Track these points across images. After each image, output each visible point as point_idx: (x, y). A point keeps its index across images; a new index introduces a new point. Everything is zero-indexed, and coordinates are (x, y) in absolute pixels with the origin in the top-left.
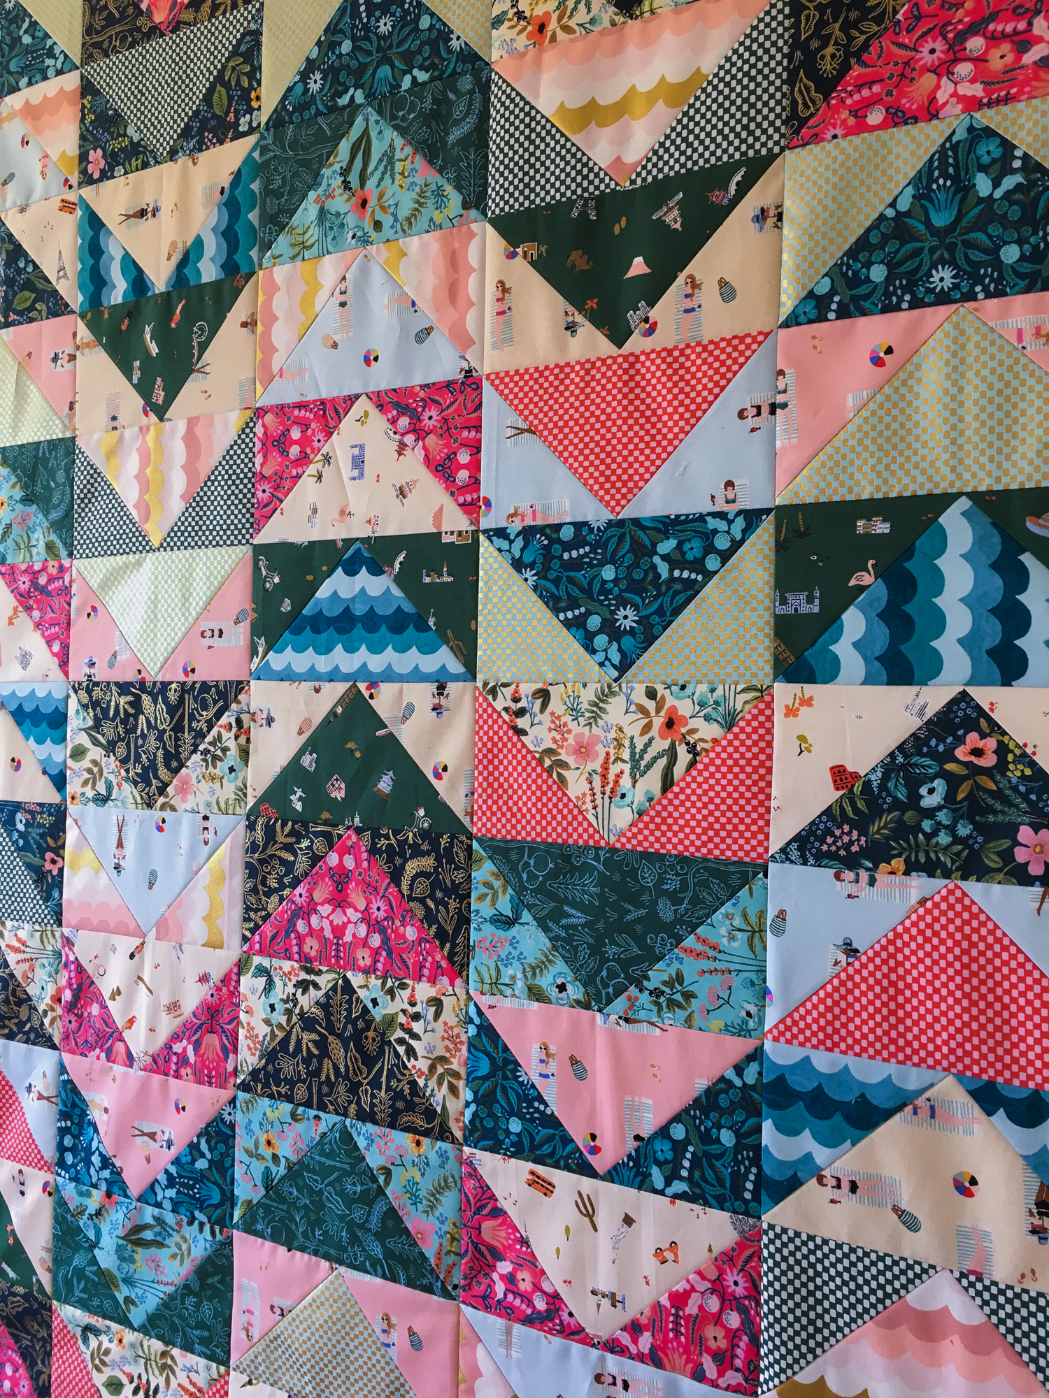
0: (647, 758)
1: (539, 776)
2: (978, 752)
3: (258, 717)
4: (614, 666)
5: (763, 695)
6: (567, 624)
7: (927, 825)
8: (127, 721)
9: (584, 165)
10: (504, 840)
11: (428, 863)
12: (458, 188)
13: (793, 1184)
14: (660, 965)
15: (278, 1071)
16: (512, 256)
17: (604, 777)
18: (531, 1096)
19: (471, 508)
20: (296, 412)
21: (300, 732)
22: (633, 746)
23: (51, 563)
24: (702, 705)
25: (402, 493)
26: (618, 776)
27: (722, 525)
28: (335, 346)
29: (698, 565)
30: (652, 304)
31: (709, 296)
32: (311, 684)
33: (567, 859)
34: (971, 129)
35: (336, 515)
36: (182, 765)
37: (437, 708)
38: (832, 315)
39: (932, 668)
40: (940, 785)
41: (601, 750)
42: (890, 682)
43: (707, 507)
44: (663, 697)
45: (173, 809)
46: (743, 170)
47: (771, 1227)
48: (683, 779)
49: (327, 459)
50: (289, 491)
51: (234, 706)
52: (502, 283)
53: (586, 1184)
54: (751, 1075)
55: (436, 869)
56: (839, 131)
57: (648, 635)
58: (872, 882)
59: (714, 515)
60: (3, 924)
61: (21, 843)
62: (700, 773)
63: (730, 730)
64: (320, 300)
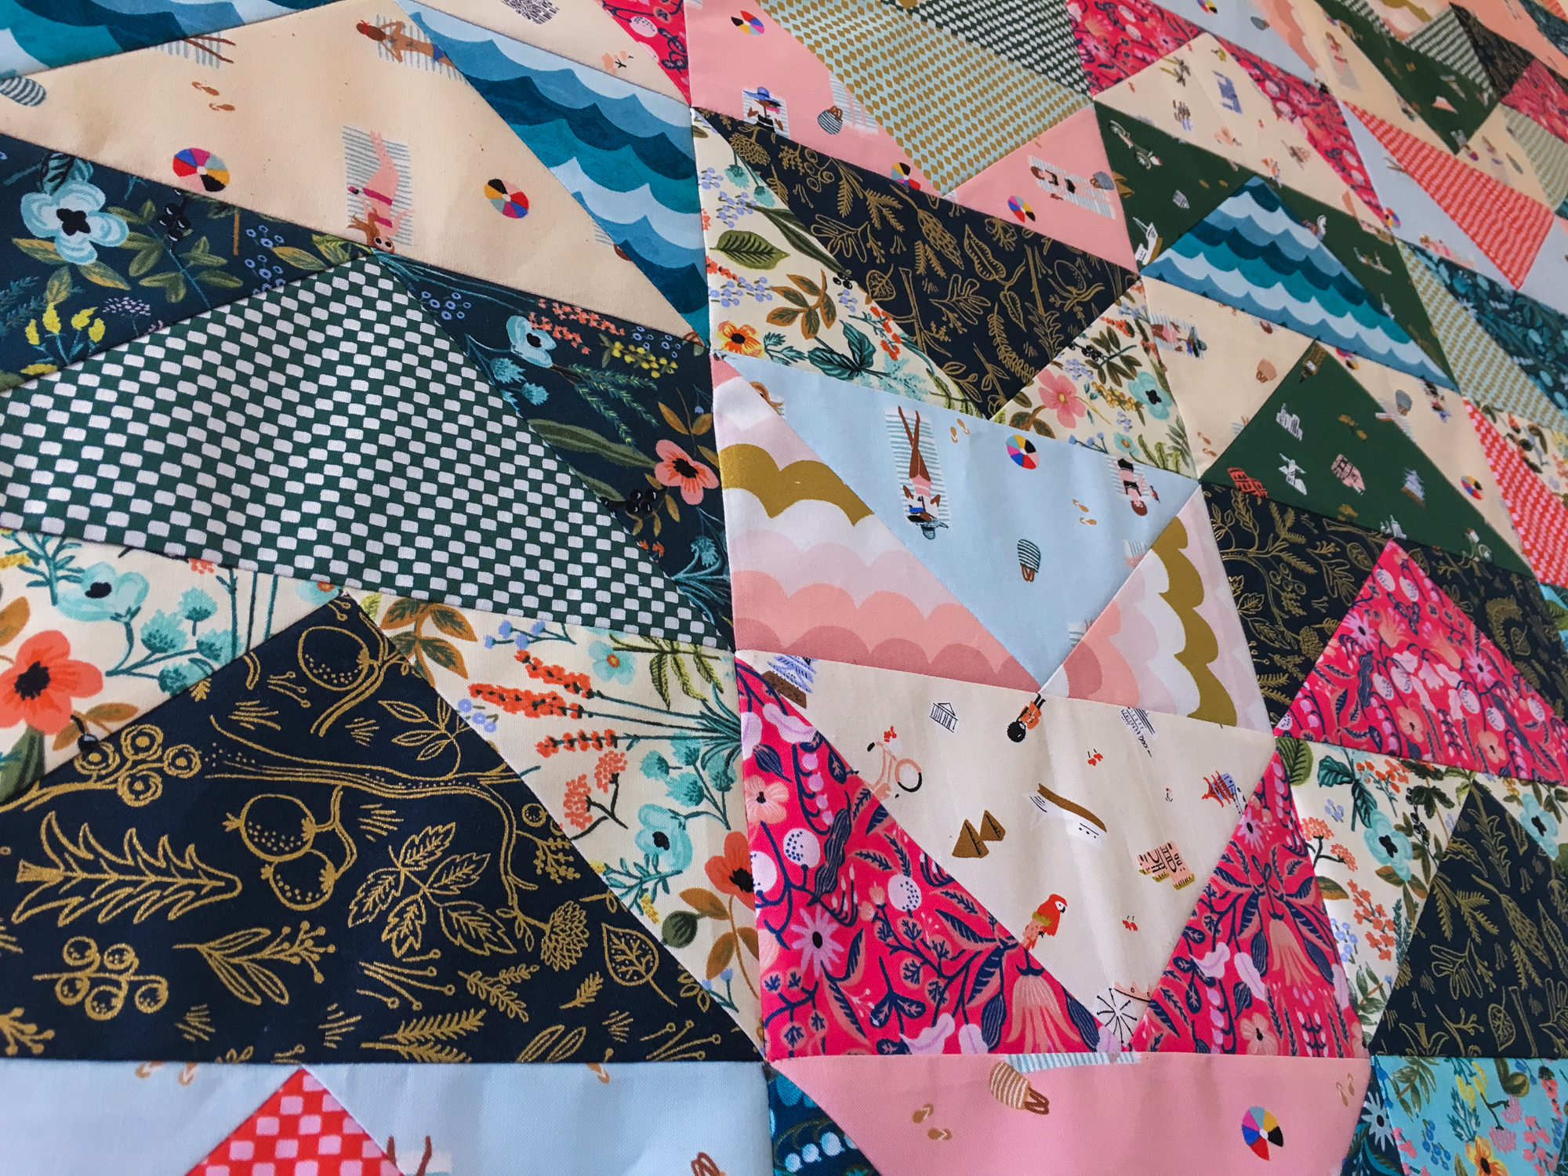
3: (1168, 334)
6: (1525, 369)
8: (889, 240)
11: (1513, 608)
15: (1442, 985)
16: (1332, 21)
19: (1378, 211)
21: (1261, 378)
25: (1296, 154)
32: (1257, 319)
37: (1438, 409)
45: (1046, 431)
49: (1184, 67)
50: (1136, 70)
51: (1124, 301)
55: (1524, 618)
56: (1528, 115)
60: (447, 619)
61: (538, 395)
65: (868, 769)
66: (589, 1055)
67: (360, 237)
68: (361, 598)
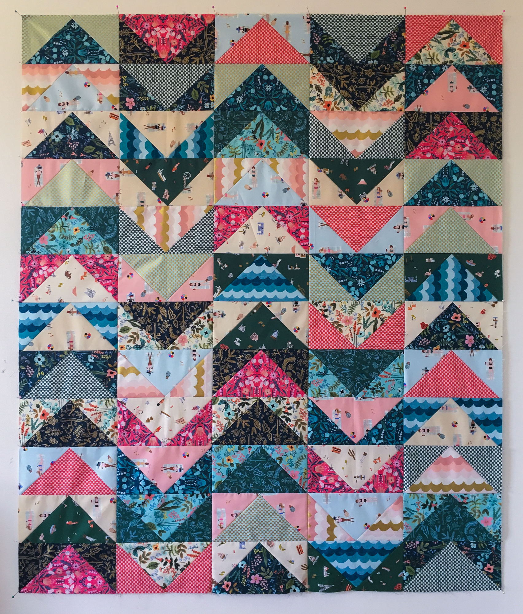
0: (369, 323)
1: (333, 329)
2: (456, 318)
3: (217, 315)
4: (357, 296)
5: (402, 304)
6: (341, 284)
7: (445, 337)
8: (153, 317)
9: (344, 150)
10: (321, 350)
11: (293, 359)
12: (299, 146)
13: (413, 433)
14: (374, 381)
15: (232, 435)
16: (320, 171)
17: (355, 329)
18: (332, 425)
19: (306, 247)
20: (233, 209)
21: (238, 319)
22: (364, 320)
23: (106, 255)
24: (385, 307)
25: (279, 240)
26: (359, 328)
27: (389, 257)
28: (250, 189)
29: (383, 268)
30: (367, 193)
31: (384, 194)
32: (243, 302)
33: (343, 354)
34: (452, 164)
35: (252, 245)
36: (181, 332)
37: (295, 310)
38: (418, 205)
39: (446, 297)
40: (448, 326)
41: (353, 321)
42: (435, 301)
43: (385, 252)
44: (373, 305)
45: (177, 348)
46: (394, 162)
47: (407, 446)
48: (379, 328)
49: (247, 226)
50: (230, 235)
51: (206, 310)
52: (316, 179)
53: (351, 447)
54: (400, 407)
55: (296, 361)
56: (419, 157)
57: (368, 287)
58: (432, 352)
59: (387, 254)
60: (82, 401)
61: (92, 367)
62: (385, 326)
63: (393, 314)
64: (243, 173)
65: (134, 413)
66: (97, 446)
67: (69, 350)
68: (72, 400)
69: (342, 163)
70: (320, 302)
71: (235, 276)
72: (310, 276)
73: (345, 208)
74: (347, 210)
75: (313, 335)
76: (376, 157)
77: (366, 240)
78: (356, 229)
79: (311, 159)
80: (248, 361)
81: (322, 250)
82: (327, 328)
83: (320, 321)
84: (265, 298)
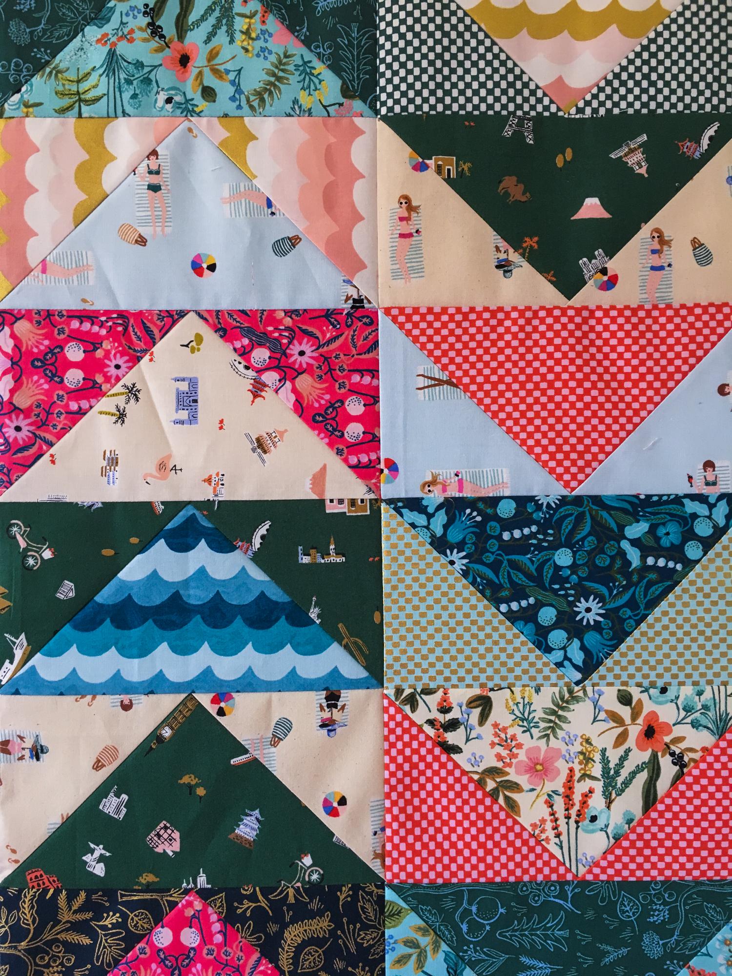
0: (624, 773)
1: (480, 802)
4: (576, 667)
6: (511, 616)
10: (433, 885)
11: (321, 925)
12: (335, 68)
16: (420, 167)
17: (568, 798)
19: (367, 471)
20: (75, 324)
21: (98, 766)
22: (605, 761)
24: (688, 709)
25: (261, 446)
26: (586, 796)
27: (702, 509)
28: (142, 241)
29: (676, 552)
30: (611, 254)
31: (681, 254)
32: (117, 698)
33: (523, 900)
35: (152, 469)
37: (327, 725)
41: (562, 767)
43: (683, 488)
44: (640, 702)
46: (715, 126)
48: (668, 795)
49: (133, 392)
50: (64, 431)
52: (408, 198)
55: (332, 933)
57: (617, 630)
59: (693, 497)
62: (689, 787)
63: (721, 736)
64: (112, 175)
69: (508, 132)
70: (427, 691)
71: (86, 594)
72: (386, 589)
73: (522, 313)
74: (528, 322)
75: (402, 825)
76: (645, 105)
77: (609, 441)
78: (565, 399)
79: (384, 119)
80: (139, 938)
81: (433, 482)
82: (458, 795)
83: (429, 766)
84: (206, 678)
